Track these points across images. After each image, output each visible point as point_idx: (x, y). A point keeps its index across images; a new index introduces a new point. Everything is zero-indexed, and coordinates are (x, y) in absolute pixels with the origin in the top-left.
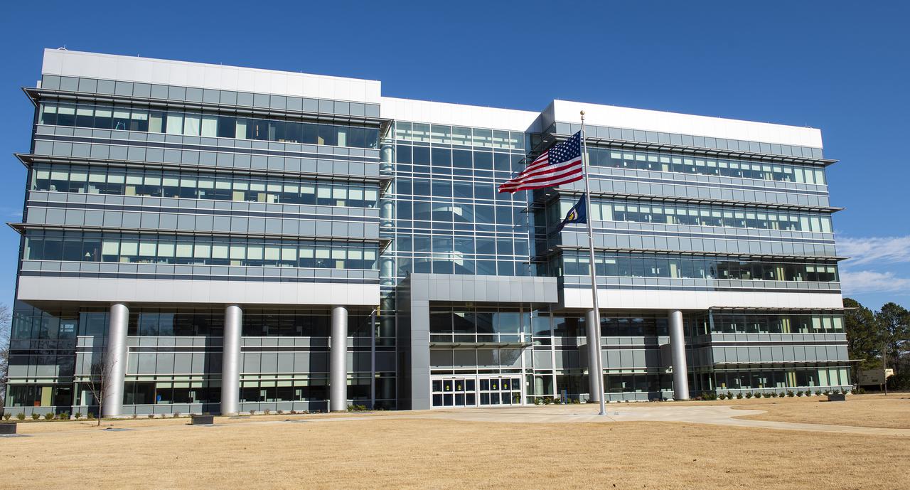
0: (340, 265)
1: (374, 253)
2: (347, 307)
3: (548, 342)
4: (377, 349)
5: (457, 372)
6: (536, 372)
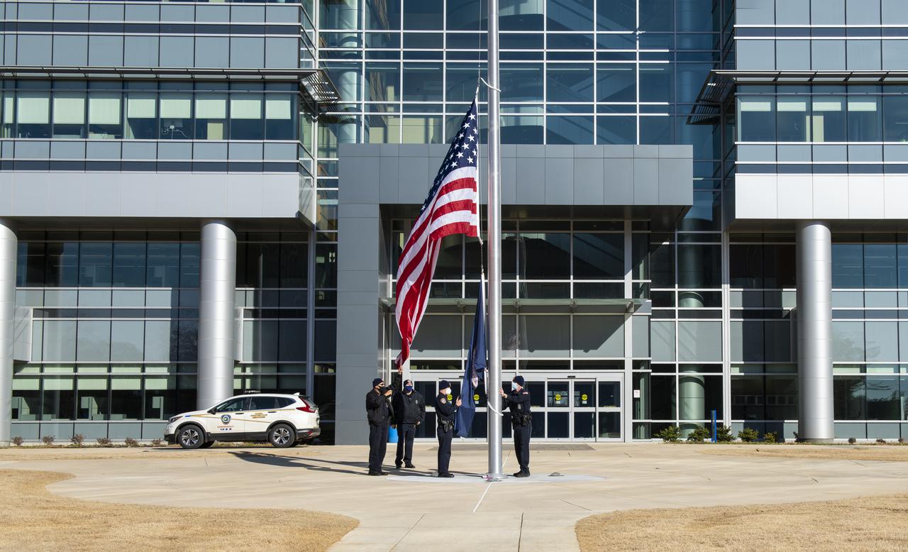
0: (215, 132)
1: (287, 103)
2: (233, 223)
3: (716, 299)
4: (316, 314)
6: (683, 368)
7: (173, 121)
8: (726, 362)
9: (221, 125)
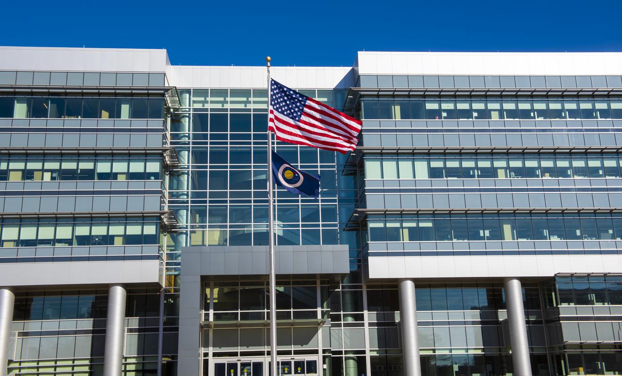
0: (118, 241)
1: (154, 227)
2: (125, 286)
3: (361, 317)
4: (165, 330)
5: (243, 354)
6: (346, 352)
7: (97, 236)
8: (367, 349)
9: (121, 238)
